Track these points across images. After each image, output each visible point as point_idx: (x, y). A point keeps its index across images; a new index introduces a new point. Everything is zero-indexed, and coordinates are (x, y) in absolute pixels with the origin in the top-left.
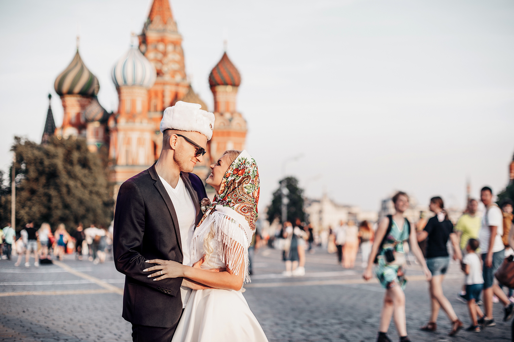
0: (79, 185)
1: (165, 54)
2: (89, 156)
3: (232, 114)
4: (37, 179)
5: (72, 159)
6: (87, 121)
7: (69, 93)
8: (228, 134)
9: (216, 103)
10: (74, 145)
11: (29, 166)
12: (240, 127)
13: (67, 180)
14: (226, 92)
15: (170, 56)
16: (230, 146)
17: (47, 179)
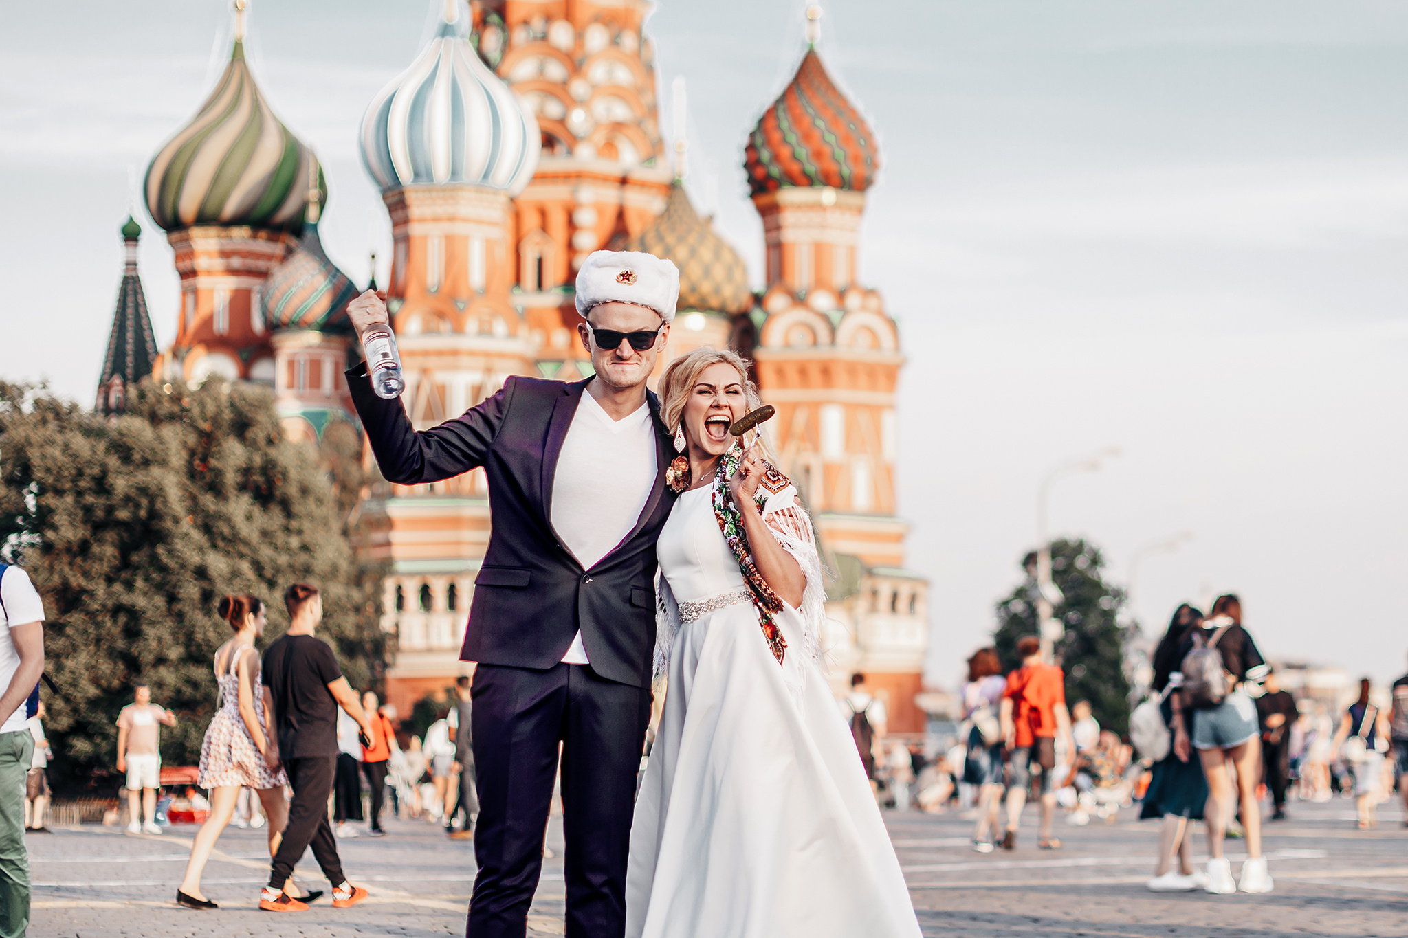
0: (245, 566)
1: (575, 63)
2: (285, 457)
3: (841, 295)
4: (83, 549)
5: (218, 473)
6: (274, 326)
7: (204, 219)
8: (826, 371)
9: (776, 250)
10: (227, 415)
11: (50, 500)
12: (876, 343)
13: (201, 550)
14: (819, 207)
15: (598, 72)
16: (832, 421)
17: (125, 550)
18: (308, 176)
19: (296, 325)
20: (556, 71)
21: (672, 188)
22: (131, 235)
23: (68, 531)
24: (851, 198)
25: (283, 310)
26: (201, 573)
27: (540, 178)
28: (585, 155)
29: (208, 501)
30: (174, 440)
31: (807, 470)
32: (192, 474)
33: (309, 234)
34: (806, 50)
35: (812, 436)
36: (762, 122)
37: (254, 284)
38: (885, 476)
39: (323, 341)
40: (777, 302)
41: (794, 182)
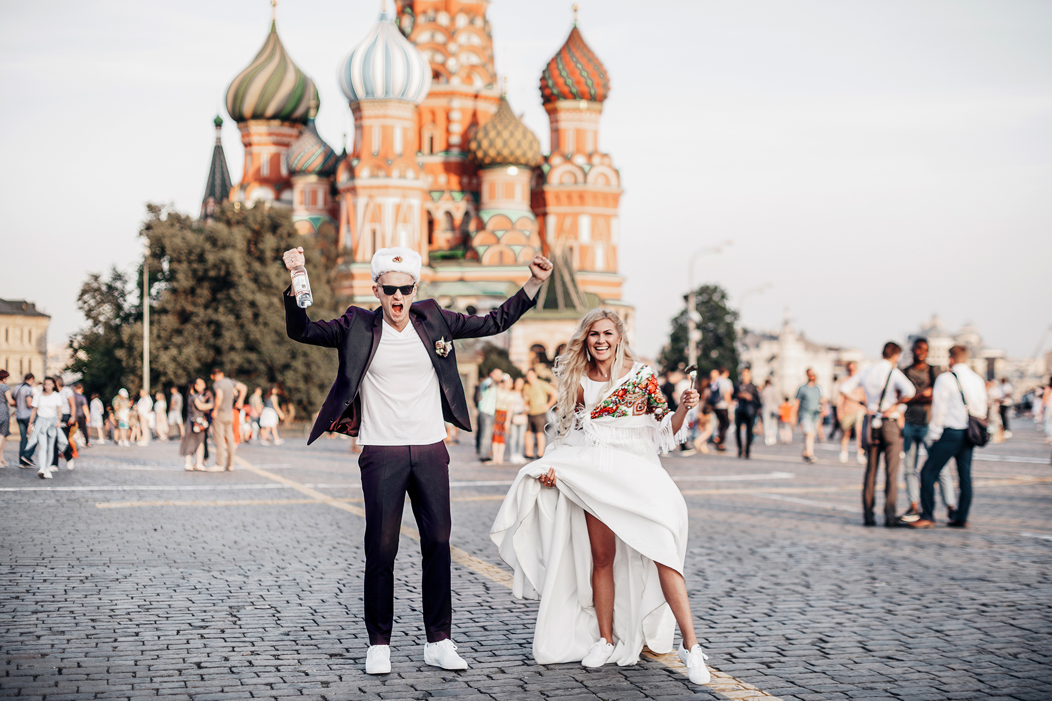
0: (276, 300)
1: (451, 34)
3: (590, 156)
4: (192, 291)
5: (262, 252)
6: (293, 173)
7: (258, 116)
8: (582, 197)
9: (556, 132)
10: (267, 222)
11: (175, 265)
12: (608, 182)
13: (253, 292)
14: (578, 110)
15: (462, 39)
16: (585, 223)
17: (214, 291)
18: (310, 93)
19: (304, 172)
20: (440, 38)
21: (502, 101)
22: (218, 124)
23: (184, 281)
24: (595, 106)
25: (297, 164)
26: (253, 304)
27: (431, 95)
28: (456, 83)
29: (257, 266)
30: (239, 236)
31: (571, 249)
32: (249, 252)
33: (311, 124)
34: (573, 27)
35: (574, 231)
36: (549, 65)
37: (282, 150)
38: (612, 252)
39: (318, 180)
40: (556, 160)
41: (565, 97)
